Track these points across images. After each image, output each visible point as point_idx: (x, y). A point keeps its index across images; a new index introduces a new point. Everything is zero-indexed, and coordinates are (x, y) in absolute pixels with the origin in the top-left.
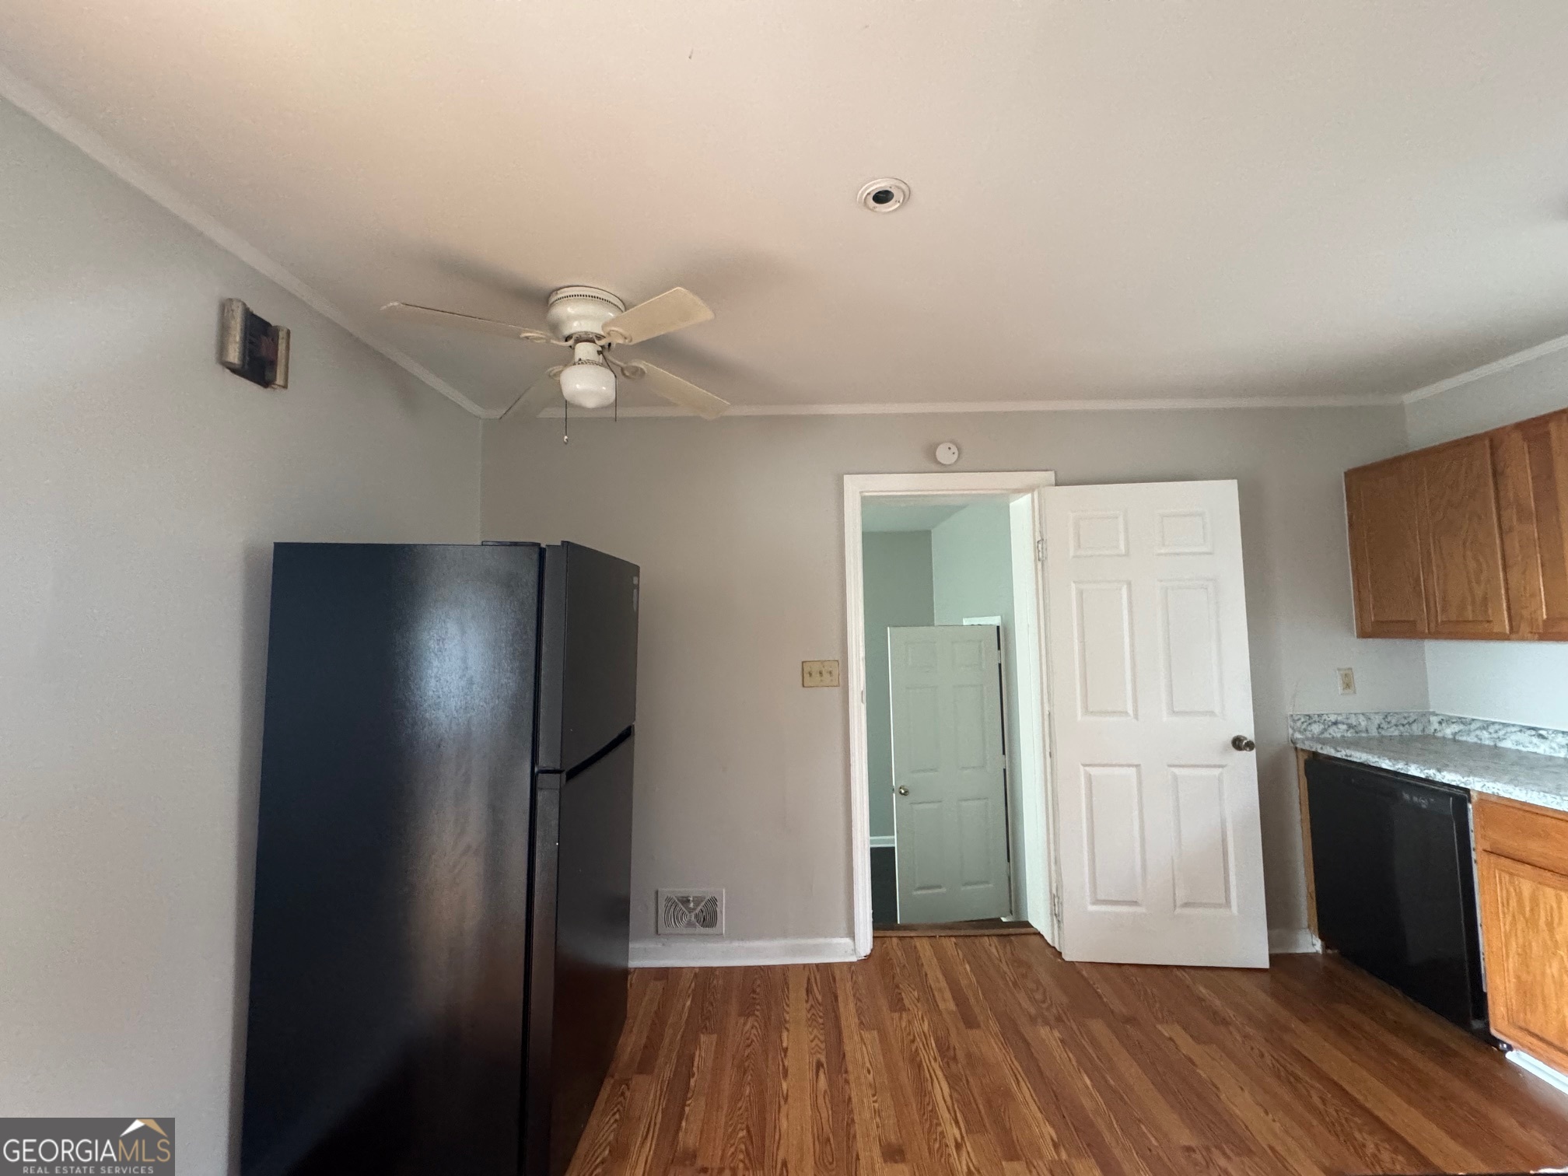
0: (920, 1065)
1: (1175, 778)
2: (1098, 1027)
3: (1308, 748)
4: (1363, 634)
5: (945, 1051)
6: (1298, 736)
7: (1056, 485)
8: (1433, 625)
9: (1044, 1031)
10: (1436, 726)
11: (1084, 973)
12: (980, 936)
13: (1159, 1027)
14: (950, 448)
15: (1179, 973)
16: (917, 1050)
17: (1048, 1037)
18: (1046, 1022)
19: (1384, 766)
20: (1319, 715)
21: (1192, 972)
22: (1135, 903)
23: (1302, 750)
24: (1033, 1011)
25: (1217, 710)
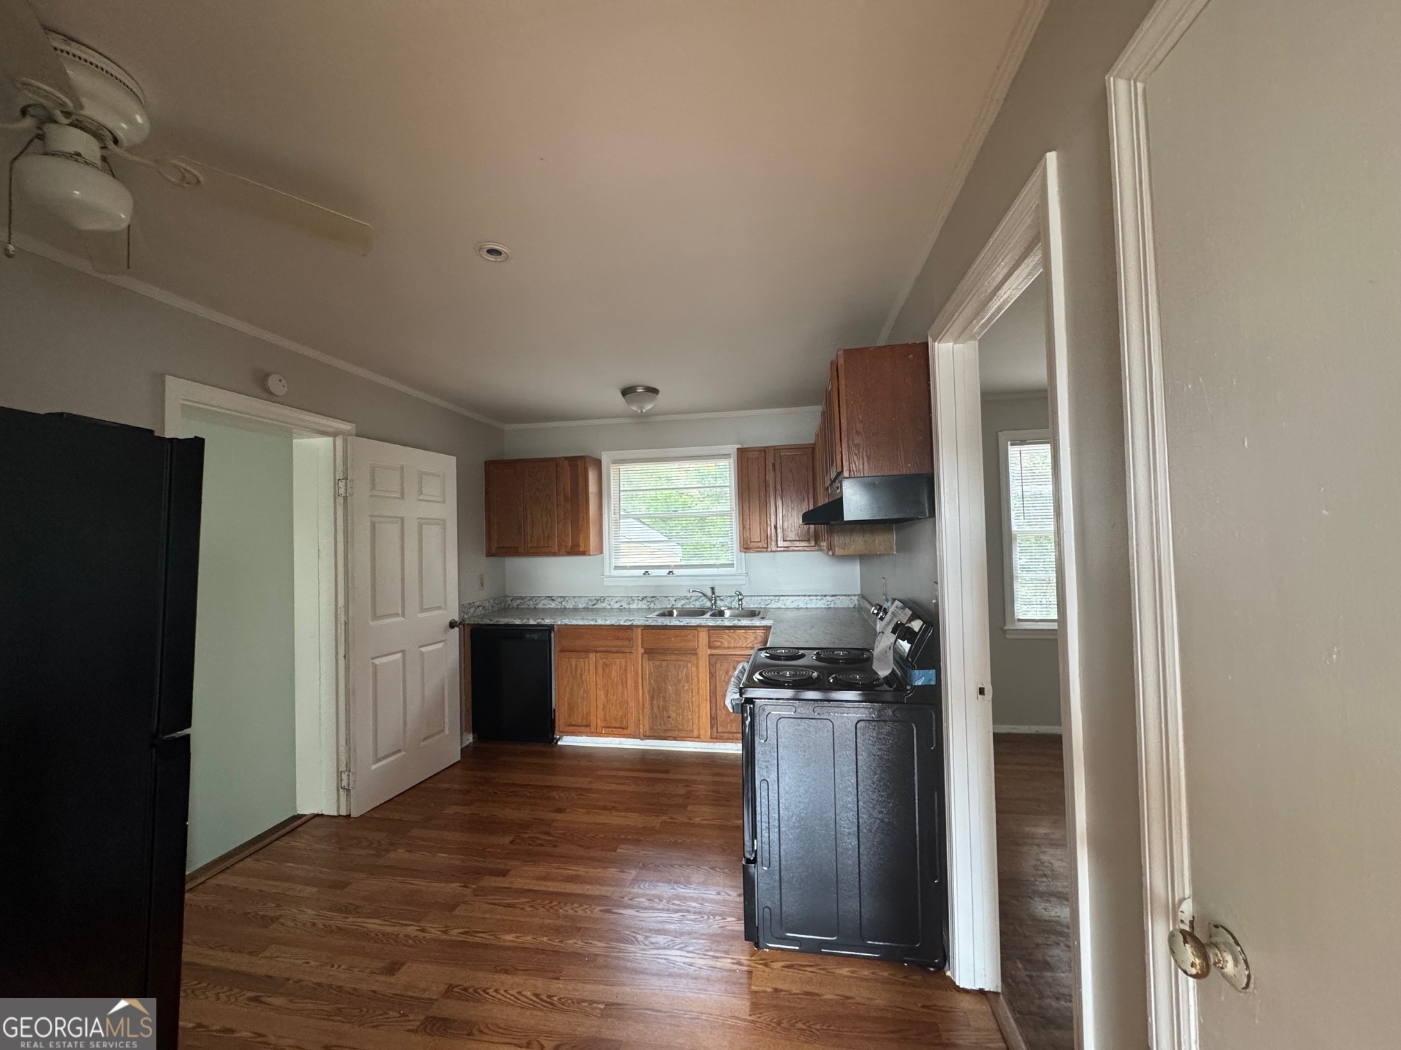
0: (340, 929)
1: (422, 653)
2: (415, 832)
3: (473, 623)
4: (490, 554)
5: (345, 910)
6: (466, 616)
7: (357, 435)
8: (526, 549)
9: (392, 855)
10: (509, 602)
11: (375, 816)
12: (271, 843)
13: (444, 812)
14: (280, 381)
15: (423, 785)
16: (324, 925)
17: (399, 855)
18: (388, 851)
19: (517, 623)
20: (474, 603)
21: (429, 781)
22: (399, 751)
23: (468, 624)
24: (374, 852)
25: (443, 606)
